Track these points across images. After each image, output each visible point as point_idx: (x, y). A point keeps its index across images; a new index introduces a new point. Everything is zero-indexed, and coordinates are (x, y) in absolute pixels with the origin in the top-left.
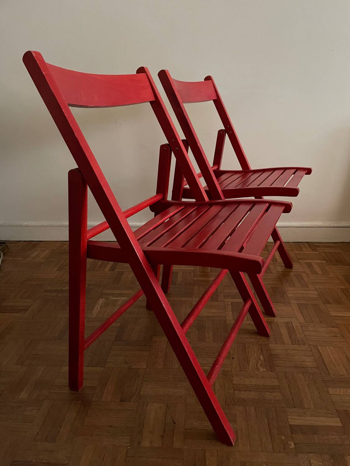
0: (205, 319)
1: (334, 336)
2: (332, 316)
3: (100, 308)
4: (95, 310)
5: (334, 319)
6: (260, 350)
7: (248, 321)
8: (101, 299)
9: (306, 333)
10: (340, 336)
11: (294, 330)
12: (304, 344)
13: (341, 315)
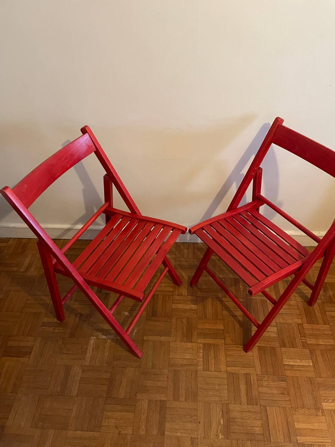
0: (180, 368)
1: (281, 394)
2: (284, 365)
3: (93, 351)
4: (88, 353)
5: (285, 369)
6: (221, 412)
7: (216, 372)
8: (92, 338)
9: (260, 389)
10: (287, 393)
11: (251, 384)
12: (257, 405)
13: (292, 363)
